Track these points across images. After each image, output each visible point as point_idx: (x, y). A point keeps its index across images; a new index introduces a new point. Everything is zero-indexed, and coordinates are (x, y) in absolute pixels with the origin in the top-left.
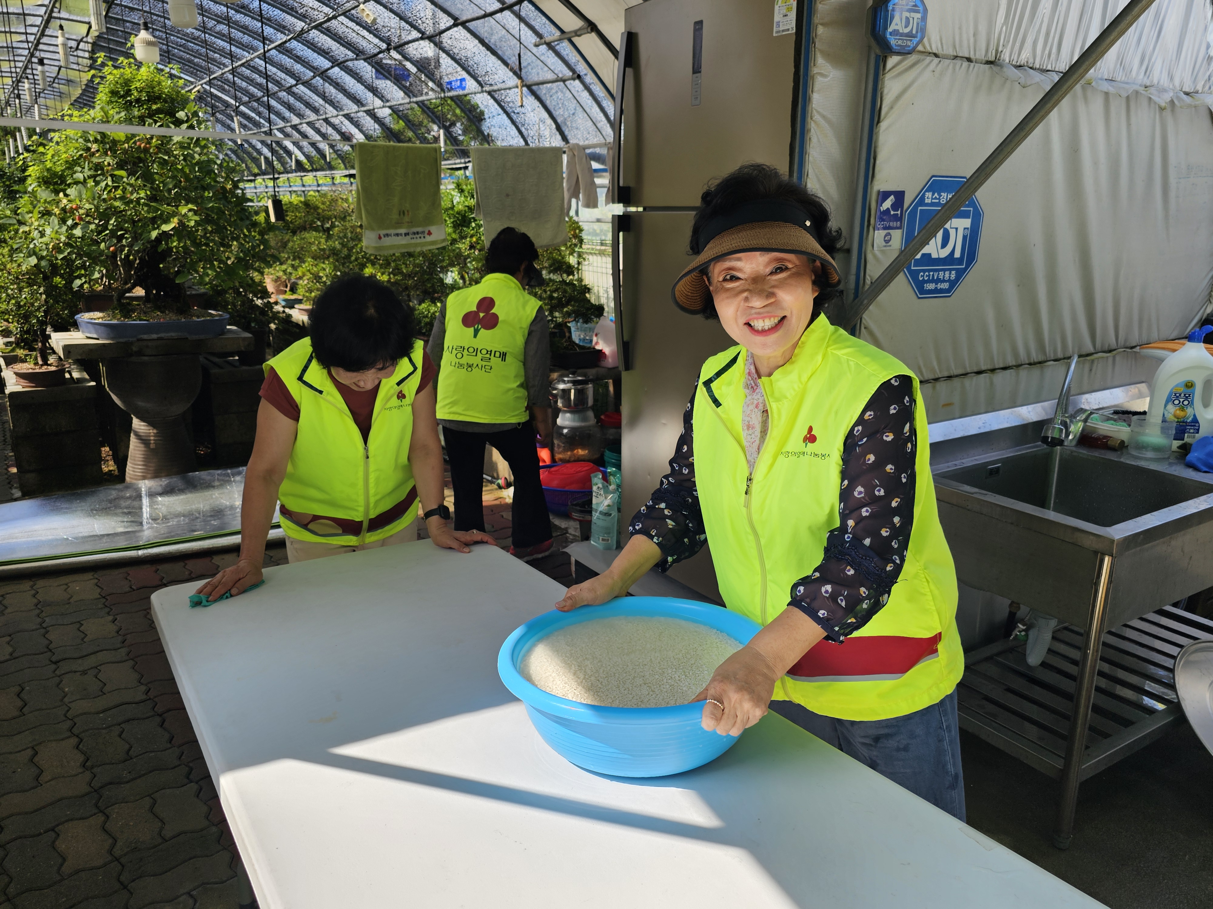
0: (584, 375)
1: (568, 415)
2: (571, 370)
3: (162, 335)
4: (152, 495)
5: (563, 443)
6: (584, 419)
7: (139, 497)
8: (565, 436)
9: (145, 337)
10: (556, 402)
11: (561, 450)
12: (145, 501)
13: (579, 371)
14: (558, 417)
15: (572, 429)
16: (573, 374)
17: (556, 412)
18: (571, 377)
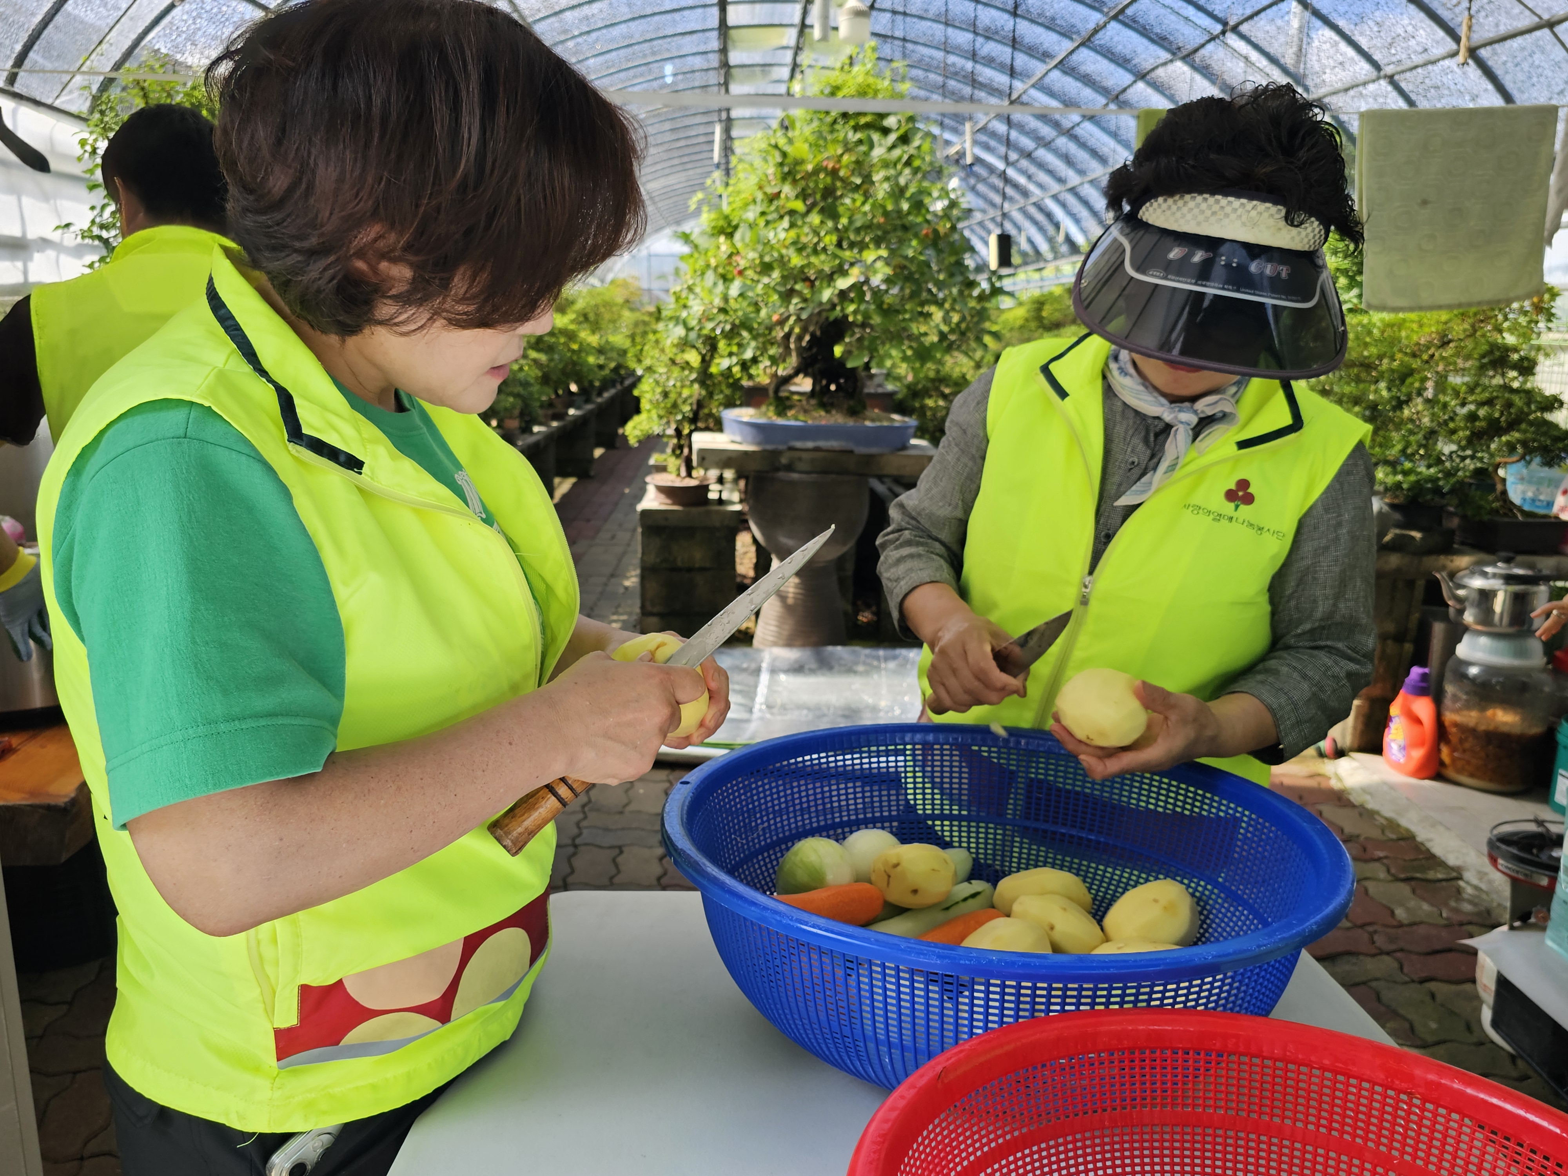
0: (1531, 566)
1: (1483, 640)
2: (1504, 554)
3: (822, 444)
4: (774, 671)
5: (1467, 693)
6: (1521, 653)
7: (758, 671)
8: (1473, 680)
9: (798, 444)
10: (1461, 612)
11: (1458, 705)
12: (764, 677)
13: (1520, 558)
14: (1460, 641)
15: (1490, 670)
16: (1508, 561)
17: (1457, 632)
18: (1501, 568)
